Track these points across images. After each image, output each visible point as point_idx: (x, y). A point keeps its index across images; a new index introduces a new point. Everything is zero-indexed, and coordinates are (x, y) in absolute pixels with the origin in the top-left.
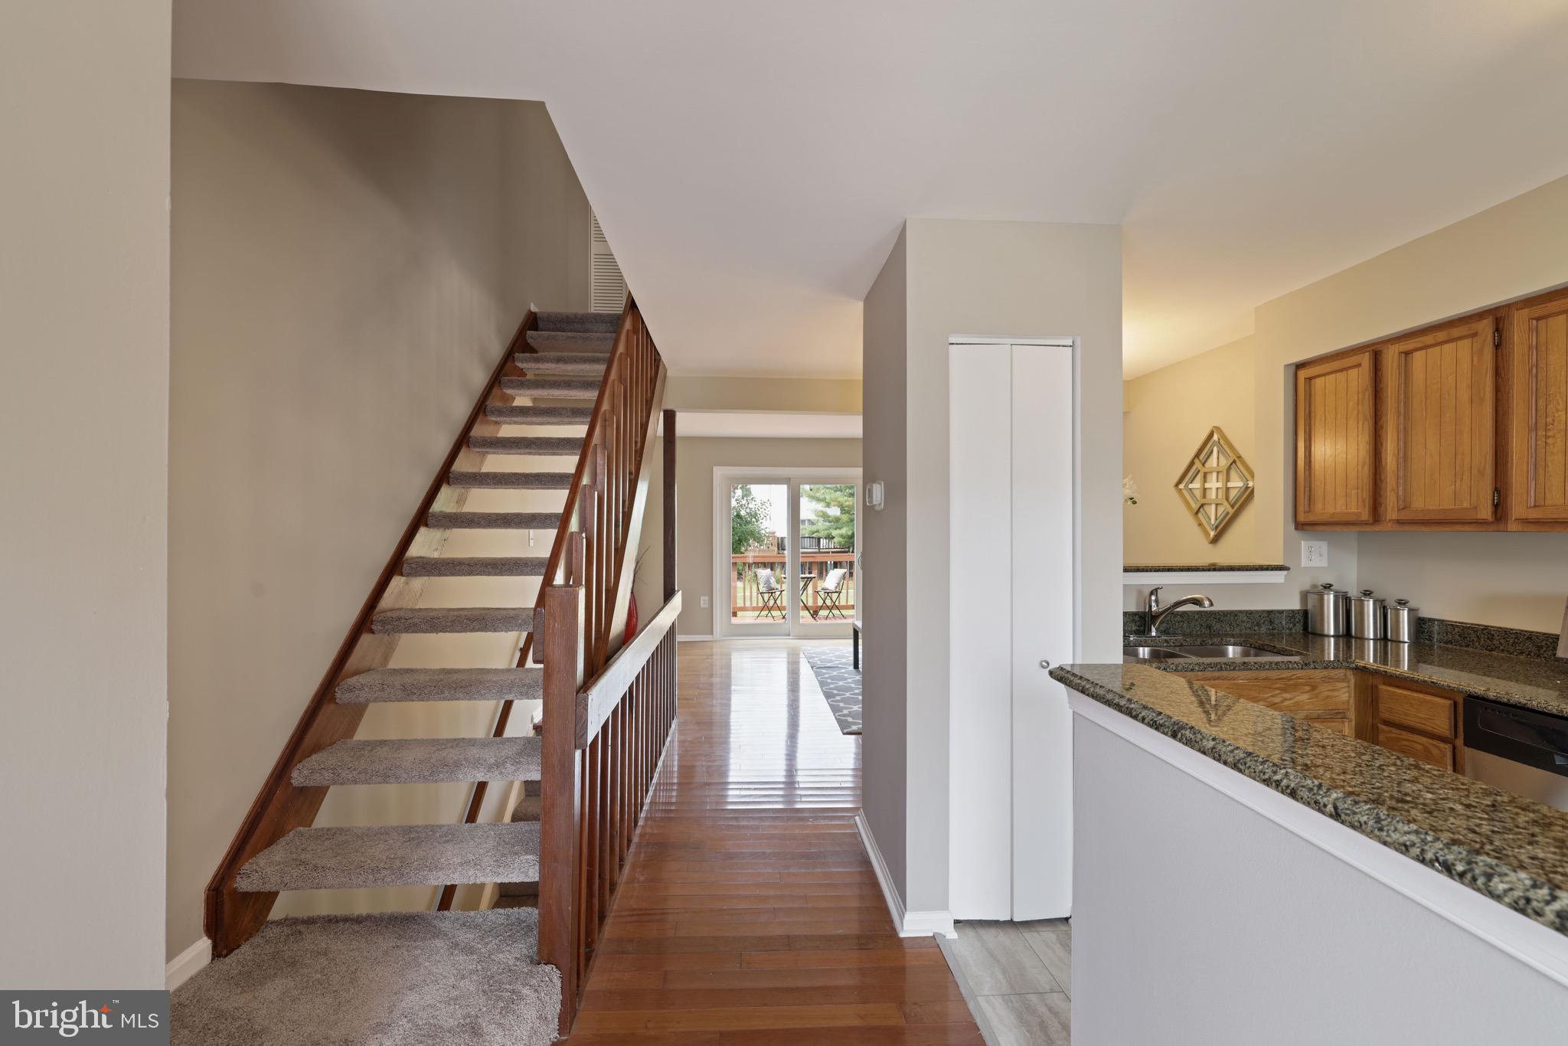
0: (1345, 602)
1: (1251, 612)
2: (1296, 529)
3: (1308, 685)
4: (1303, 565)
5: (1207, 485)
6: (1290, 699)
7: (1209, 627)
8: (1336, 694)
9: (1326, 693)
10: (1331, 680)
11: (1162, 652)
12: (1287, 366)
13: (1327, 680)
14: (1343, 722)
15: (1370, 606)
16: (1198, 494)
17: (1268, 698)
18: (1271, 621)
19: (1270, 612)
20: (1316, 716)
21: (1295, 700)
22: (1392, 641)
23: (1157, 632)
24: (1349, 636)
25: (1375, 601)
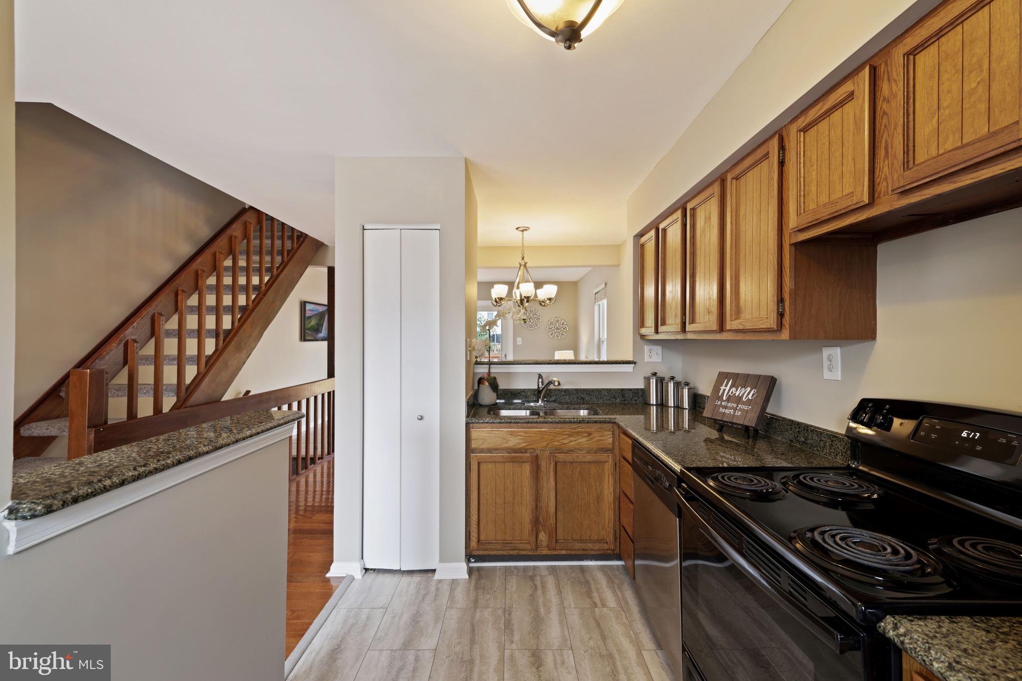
0: (661, 381)
1: (610, 390)
2: (641, 338)
3: (587, 433)
4: (645, 361)
6: (575, 441)
8: (604, 438)
9: (598, 438)
12: (634, 236)
13: (599, 430)
14: (609, 456)
15: (671, 386)
17: (560, 440)
18: (623, 395)
19: (622, 390)
20: (594, 452)
21: (578, 442)
22: (681, 408)
23: (543, 401)
24: (662, 405)
25: (674, 383)
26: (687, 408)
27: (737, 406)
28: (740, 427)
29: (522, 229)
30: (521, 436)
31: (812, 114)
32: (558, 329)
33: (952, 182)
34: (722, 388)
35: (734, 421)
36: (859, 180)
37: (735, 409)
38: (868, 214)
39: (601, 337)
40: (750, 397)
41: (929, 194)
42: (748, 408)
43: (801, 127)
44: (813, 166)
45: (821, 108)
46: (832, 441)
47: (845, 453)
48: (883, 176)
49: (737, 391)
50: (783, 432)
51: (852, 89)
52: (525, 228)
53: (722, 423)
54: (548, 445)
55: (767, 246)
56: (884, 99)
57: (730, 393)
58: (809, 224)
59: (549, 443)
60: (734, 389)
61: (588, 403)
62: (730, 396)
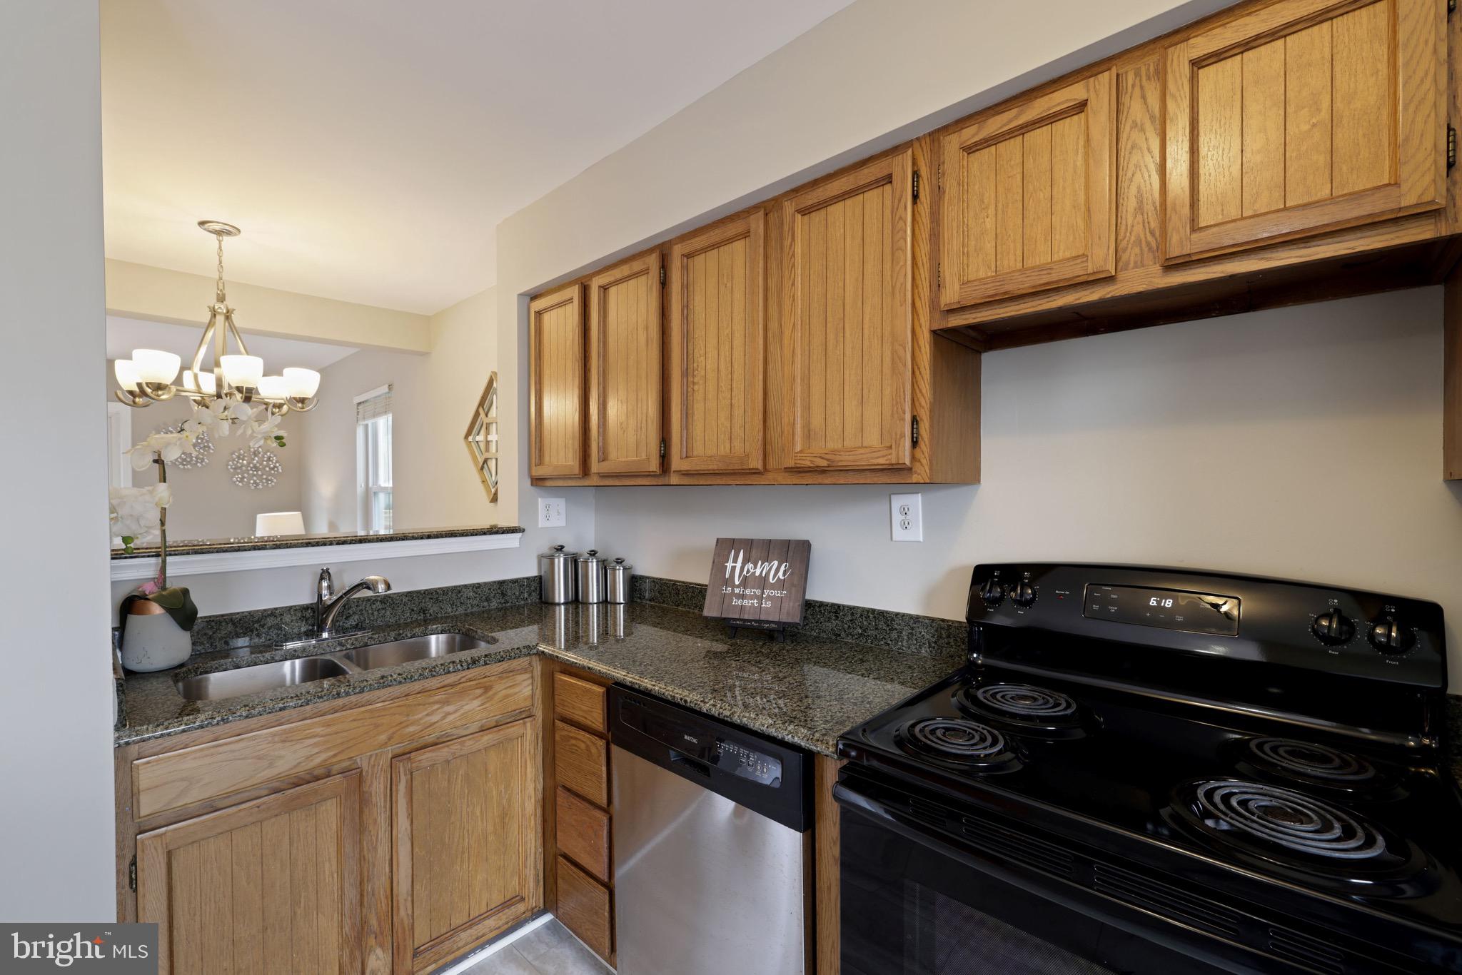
0: (574, 562)
1: (479, 586)
2: (532, 485)
3: (481, 688)
4: (540, 526)
5: (490, 438)
6: (455, 712)
7: (423, 611)
8: (516, 690)
9: (504, 692)
10: (511, 674)
11: (319, 661)
12: (521, 295)
13: (504, 675)
14: (525, 723)
15: (593, 567)
16: (482, 446)
19: (501, 583)
20: (494, 724)
21: (462, 711)
22: (611, 603)
23: (330, 631)
24: (576, 602)
25: (598, 562)
26: (622, 601)
27: (763, 593)
28: (774, 626)
29: (217, 227)
30: (315, 736)
31: (995, 125)
32: (257, 469)
33: (1262, 259)
34: (729, 565)
35: (763, 618)
36: (1100, 238)
37: (760, 598)
38: (1104, 293)
39: (370, 485)
40: (780, 575)
41: (1222, 272)
42: (781, 594)
43: (969, 143)
44: (987, 208)
45: (1016, 117)
46: (912, 629)
47: (935, 643)
48: (1133, 238)
49: (755, 568)
50: (821, 623)
51: (1085, 97)
52: (227, 228)
53: (741, 623)
54: (389, 739)
55: (879, 330)
56: (1135, 125)
57: (745, 573)
58: (987, 300)
59: (394, 733)
60: (750, 565)
61: (436, 620)
62: (745, 577)
